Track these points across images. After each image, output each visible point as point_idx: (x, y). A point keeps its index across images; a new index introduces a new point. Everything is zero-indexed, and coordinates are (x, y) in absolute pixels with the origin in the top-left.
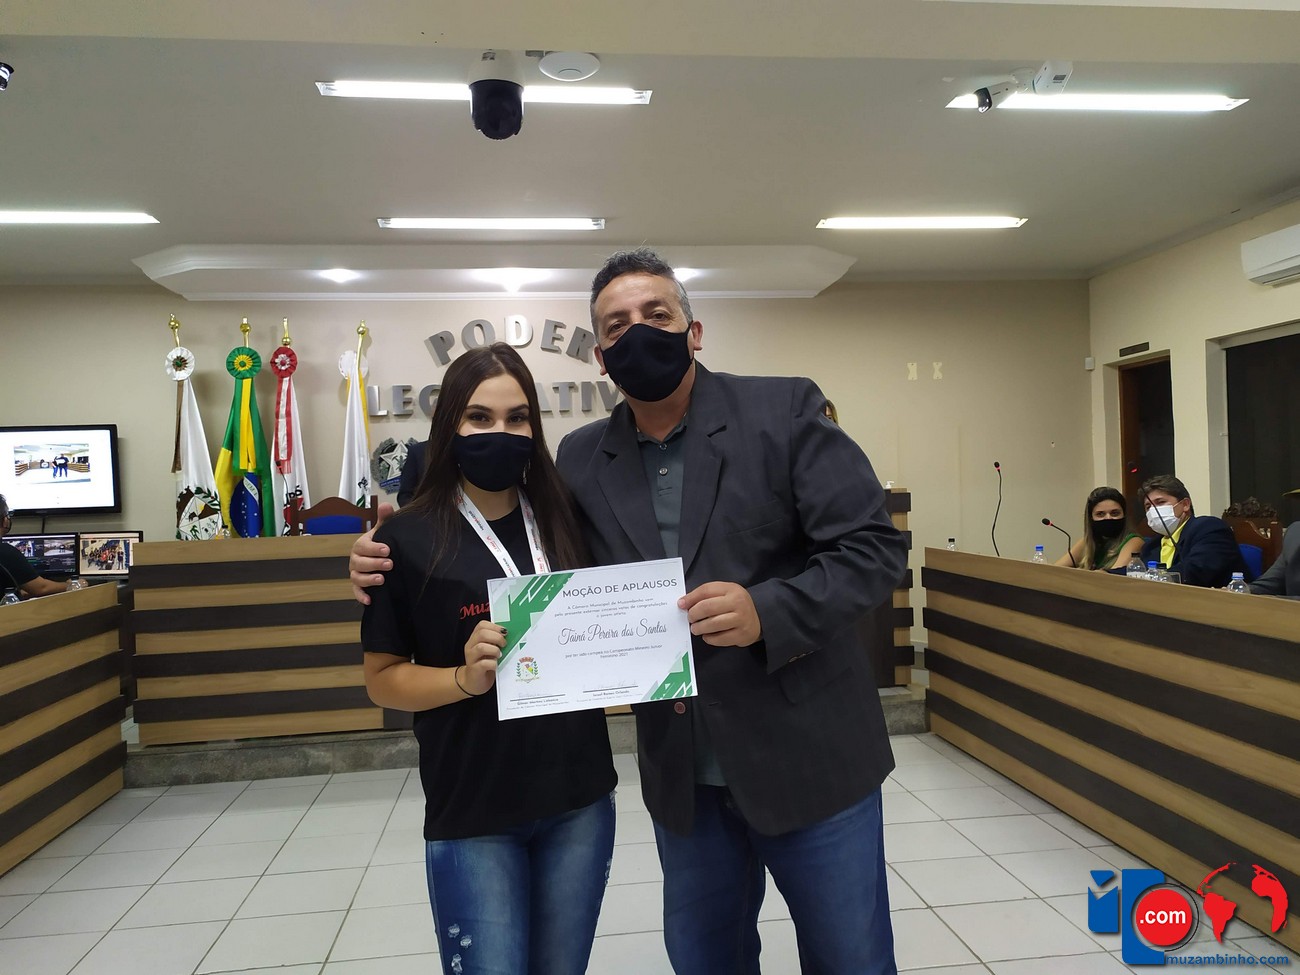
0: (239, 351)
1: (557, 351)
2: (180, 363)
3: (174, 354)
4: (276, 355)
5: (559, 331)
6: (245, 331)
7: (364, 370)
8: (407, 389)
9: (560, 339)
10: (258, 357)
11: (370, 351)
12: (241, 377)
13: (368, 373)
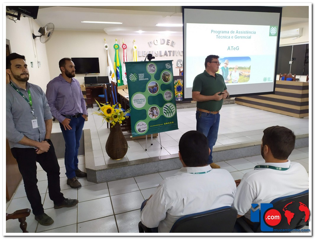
0: (115, 44)
1: (169, 45)
2: (106, 47)
3: (106, 45)
4: (123, 45)
5: (169, 41)
6: (116, 41)
8: (145, 52)
9: (169, 43)
10: (119, 46)
12: (116, 49)
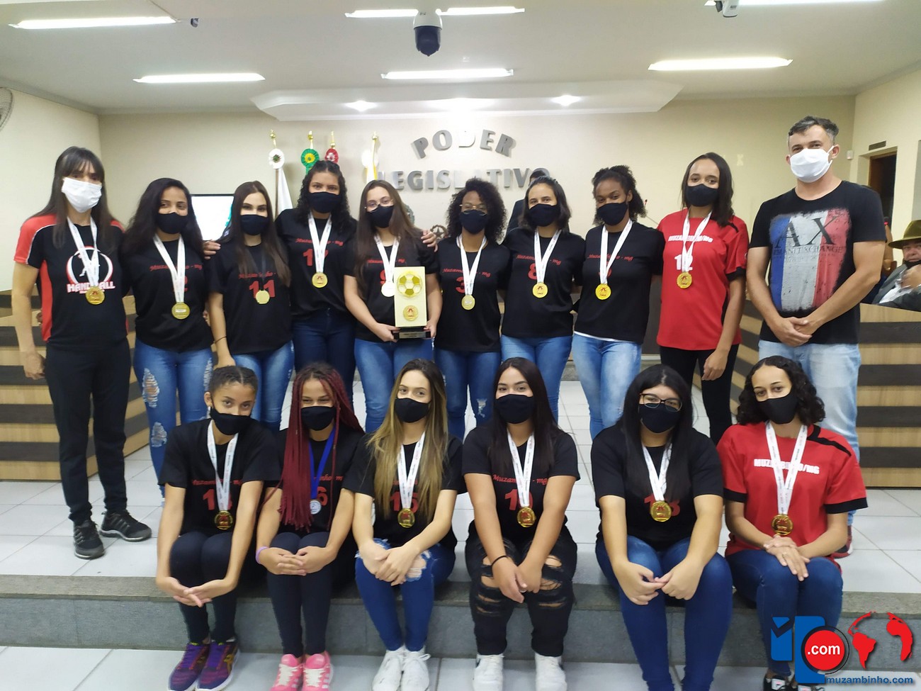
0: (308, 151)
1: (488, 149)
2: (276, 159)
3: (272, 154)
4: (327, 154)
5: (491, 136)
6: (310, 139)
7: (376, 162)
8: (400, 174)
9: (492, 141)
10: (318, 155)
11: (380, 149)
13: (378, 164)
